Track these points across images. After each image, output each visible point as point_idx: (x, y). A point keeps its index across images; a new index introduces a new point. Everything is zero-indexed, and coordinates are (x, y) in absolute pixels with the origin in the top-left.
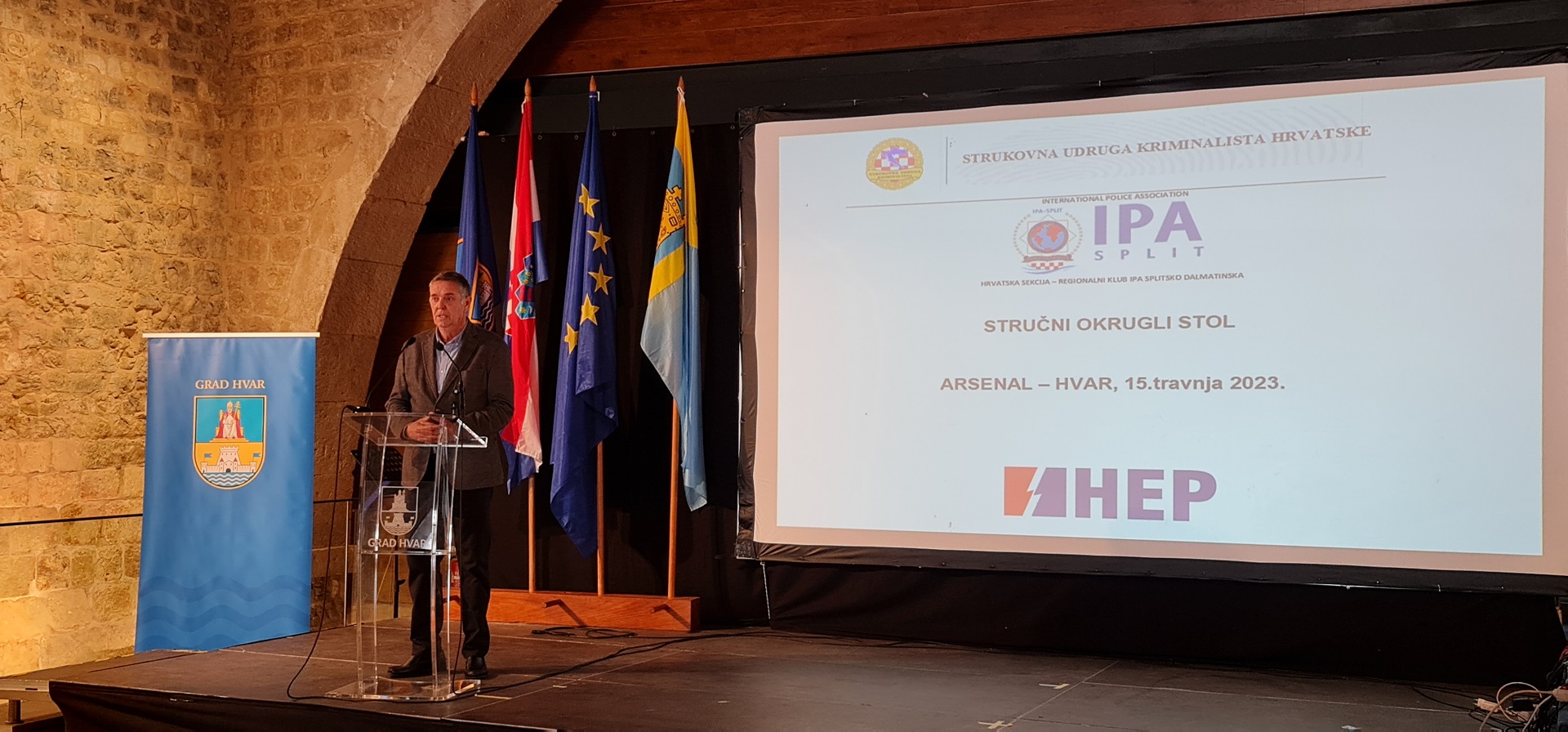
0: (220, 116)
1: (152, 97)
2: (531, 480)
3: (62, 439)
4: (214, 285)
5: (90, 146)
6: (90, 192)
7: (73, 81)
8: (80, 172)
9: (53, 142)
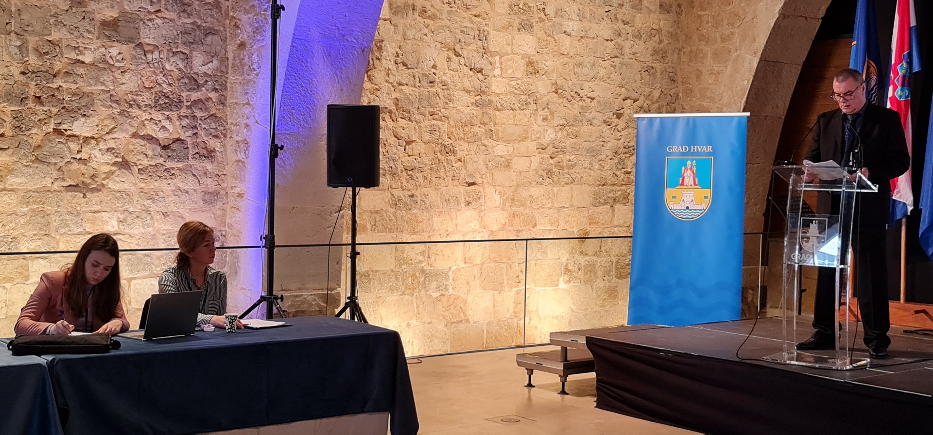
2: (904, 220)
3: (578, 186)
4: (673, 82)
6: (597, 21)
8: (591, 8)
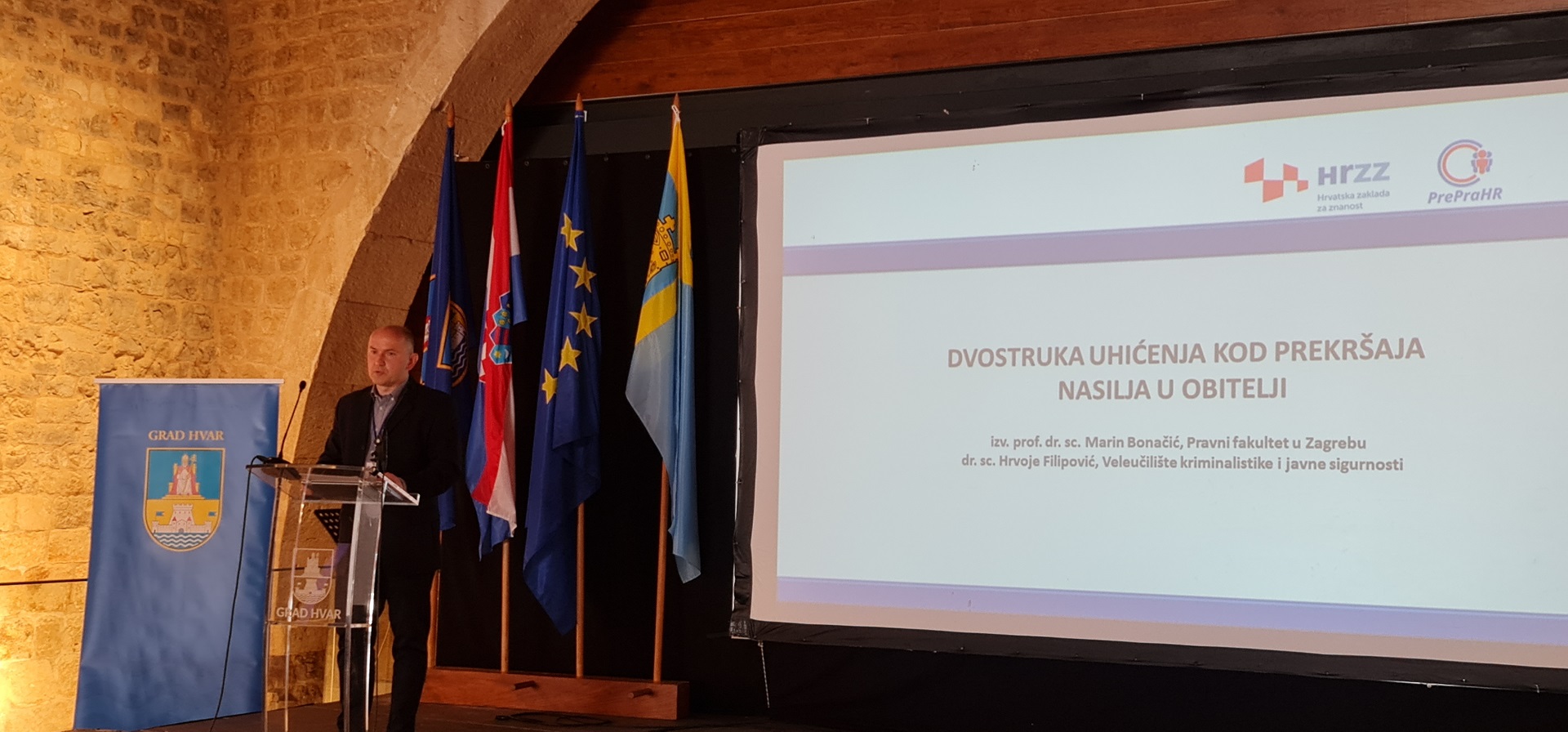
0: (215, 147)
1: (140, 125)
2: (505, 545)
3: (30, 495)
4: (205, 329)
5: (68, 178)
6: (67, 228)
7: (51, 108)
8: (57, 206)
9: (28, 173)
